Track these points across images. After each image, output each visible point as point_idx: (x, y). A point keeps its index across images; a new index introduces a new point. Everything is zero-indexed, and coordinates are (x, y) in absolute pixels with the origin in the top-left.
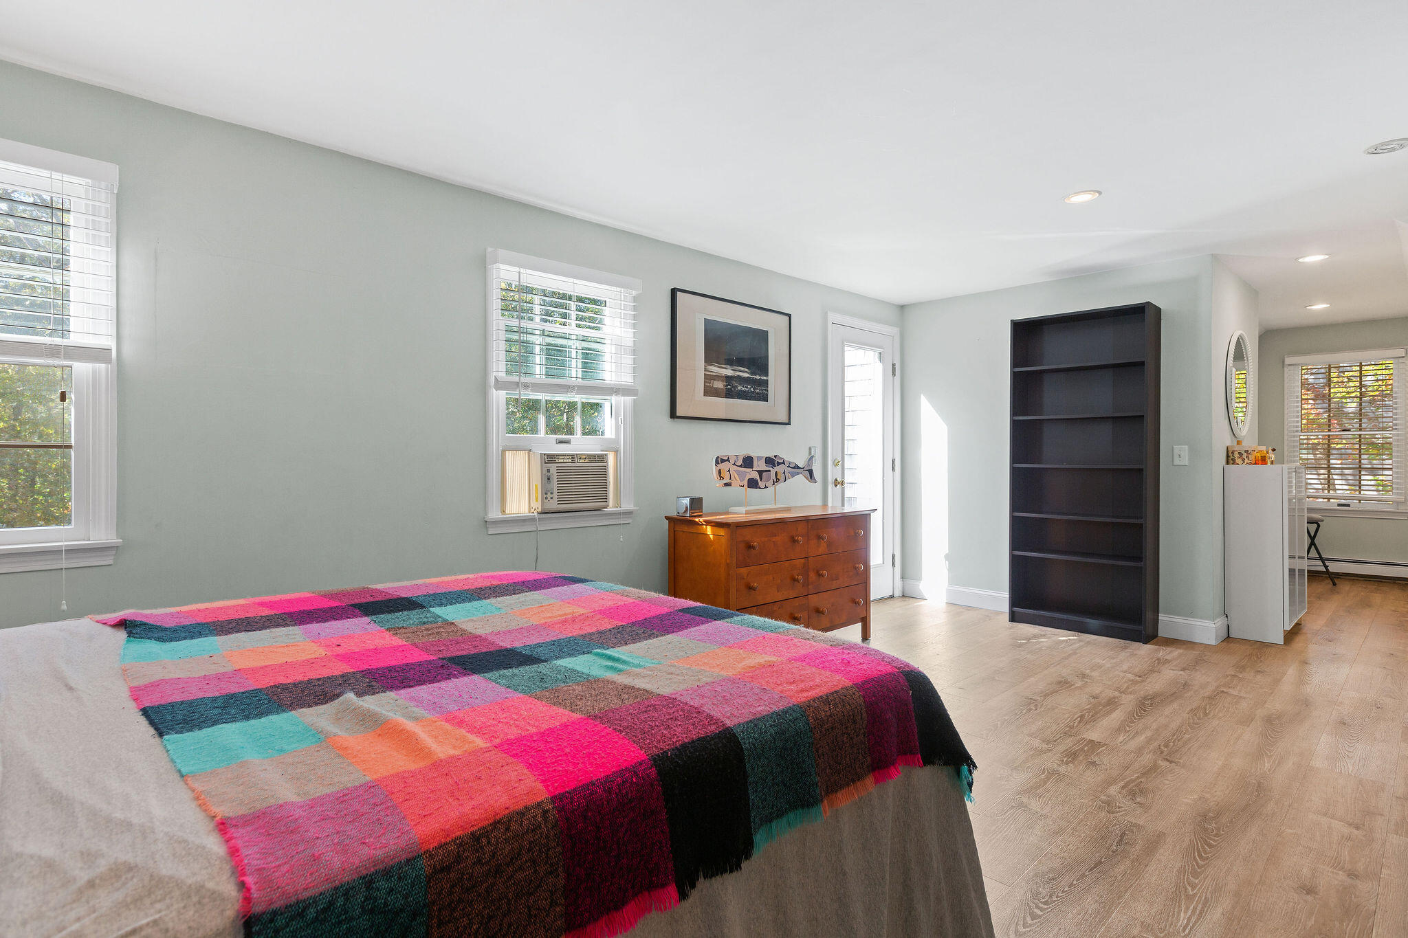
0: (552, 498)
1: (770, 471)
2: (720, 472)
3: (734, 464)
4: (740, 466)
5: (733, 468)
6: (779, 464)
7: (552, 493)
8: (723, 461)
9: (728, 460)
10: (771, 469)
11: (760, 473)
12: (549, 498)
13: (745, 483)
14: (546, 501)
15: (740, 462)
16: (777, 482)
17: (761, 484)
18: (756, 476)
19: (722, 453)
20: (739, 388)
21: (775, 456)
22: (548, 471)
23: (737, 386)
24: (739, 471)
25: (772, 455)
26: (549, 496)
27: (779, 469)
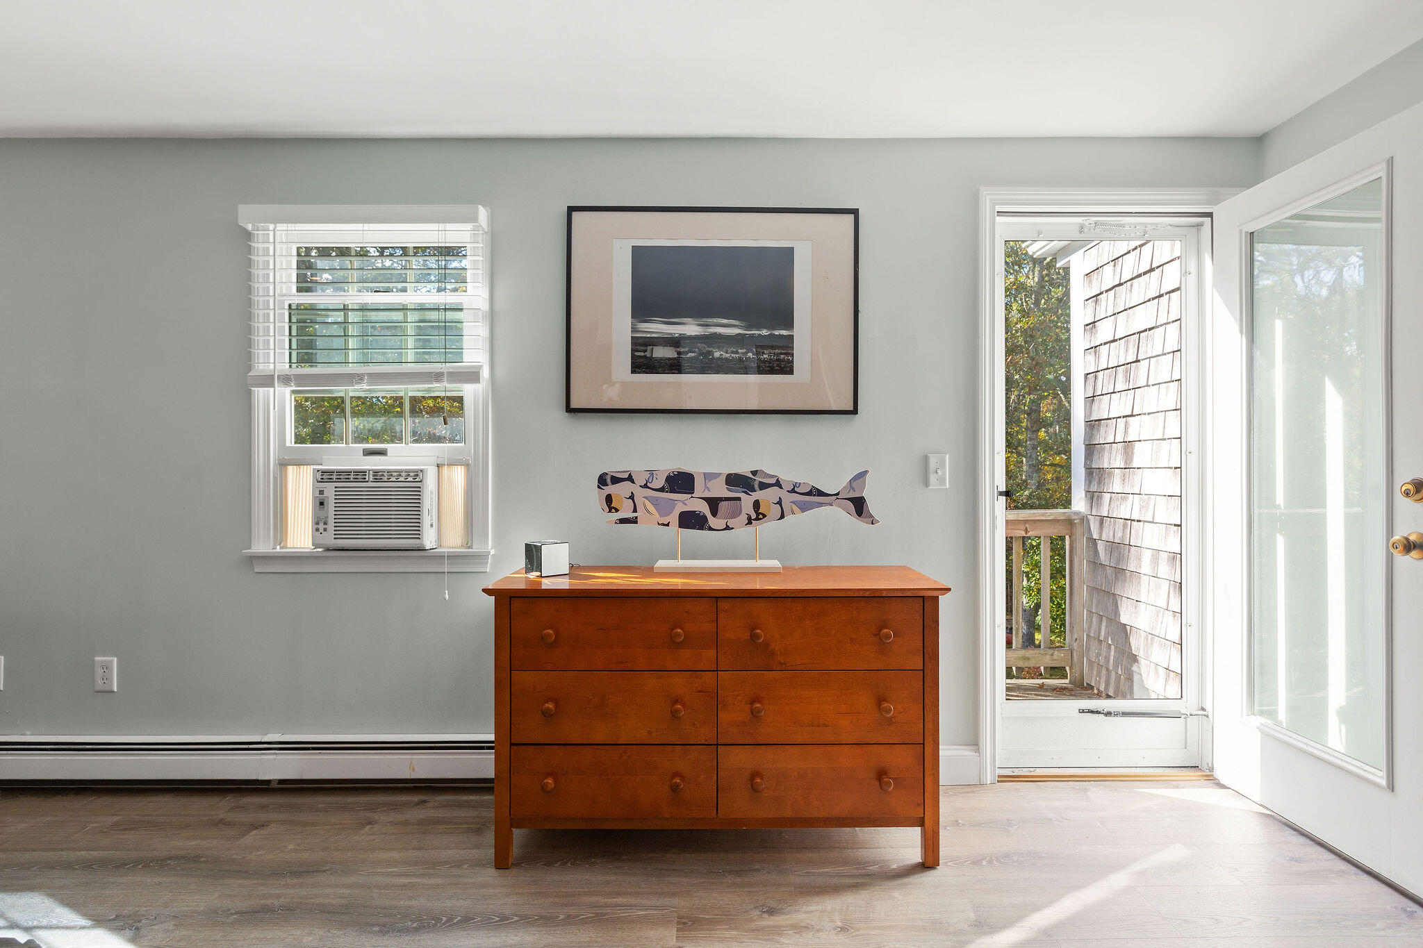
0: (325, 530)
1: (739, 499)
2: (609, 499)
3: (645, 486)
4: (662, 490)
5: (640, 494)
6: (763, 486)
7: (325, 523)
8: (616, 480)
9: (630, 479)
10: (742, 495)
11: (714, 503)
12: (321, 530)
13: (674, 518)
14: (318, 533)
15: (660, 482)
16: (757, 519)
17: (712, 521)
18: (704, 508)
19: (615, 467)
20: (717, 354)
21: (754, 473)
22: (321, 492)
23: (710, 353)
24: (657, 499)
25: (744, 469)
26: (321, 526)
27: (767, 497)
